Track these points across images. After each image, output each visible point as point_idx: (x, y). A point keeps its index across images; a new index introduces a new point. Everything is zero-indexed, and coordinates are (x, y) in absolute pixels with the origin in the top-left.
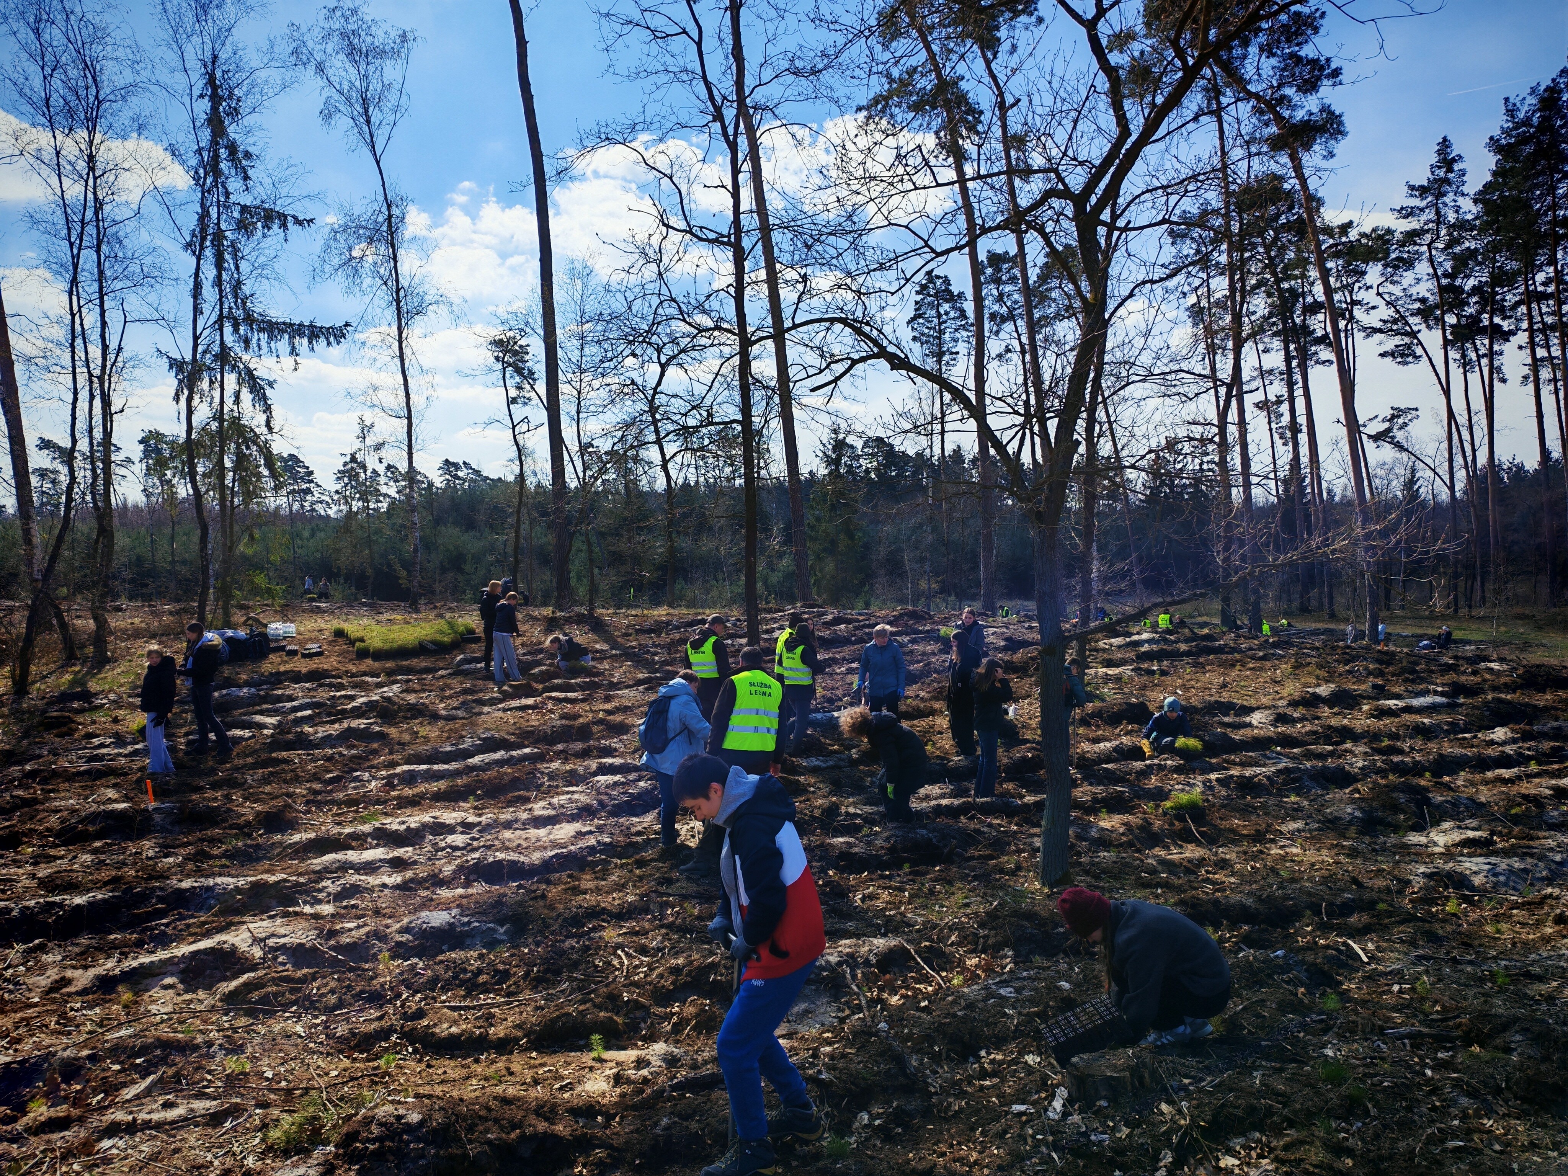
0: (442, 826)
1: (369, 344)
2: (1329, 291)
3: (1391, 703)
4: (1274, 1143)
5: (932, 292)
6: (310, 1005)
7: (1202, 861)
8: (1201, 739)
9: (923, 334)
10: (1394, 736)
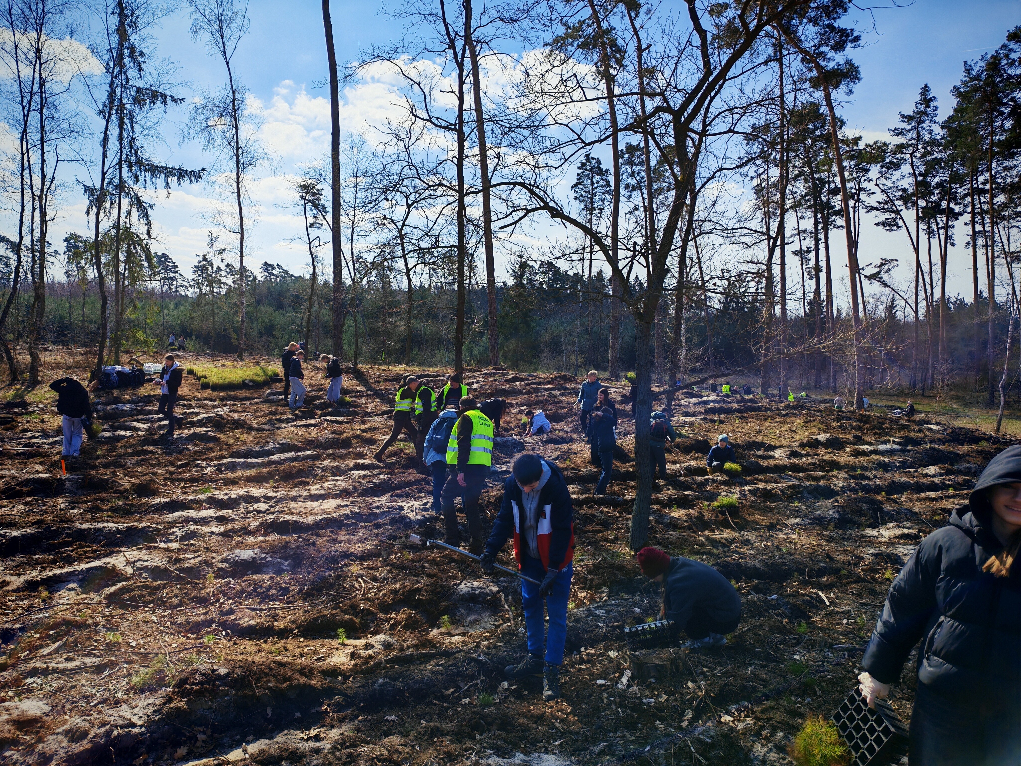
0: (252, 497)
1: (217, 184)
2: (843, 181)
3: (865, 447)
4: (756, 709)
5: (589, 168)
6: (162, 604)
7: (733, 540)
8: (741, 464)
9: (582, 196)
10: (865, 468)
